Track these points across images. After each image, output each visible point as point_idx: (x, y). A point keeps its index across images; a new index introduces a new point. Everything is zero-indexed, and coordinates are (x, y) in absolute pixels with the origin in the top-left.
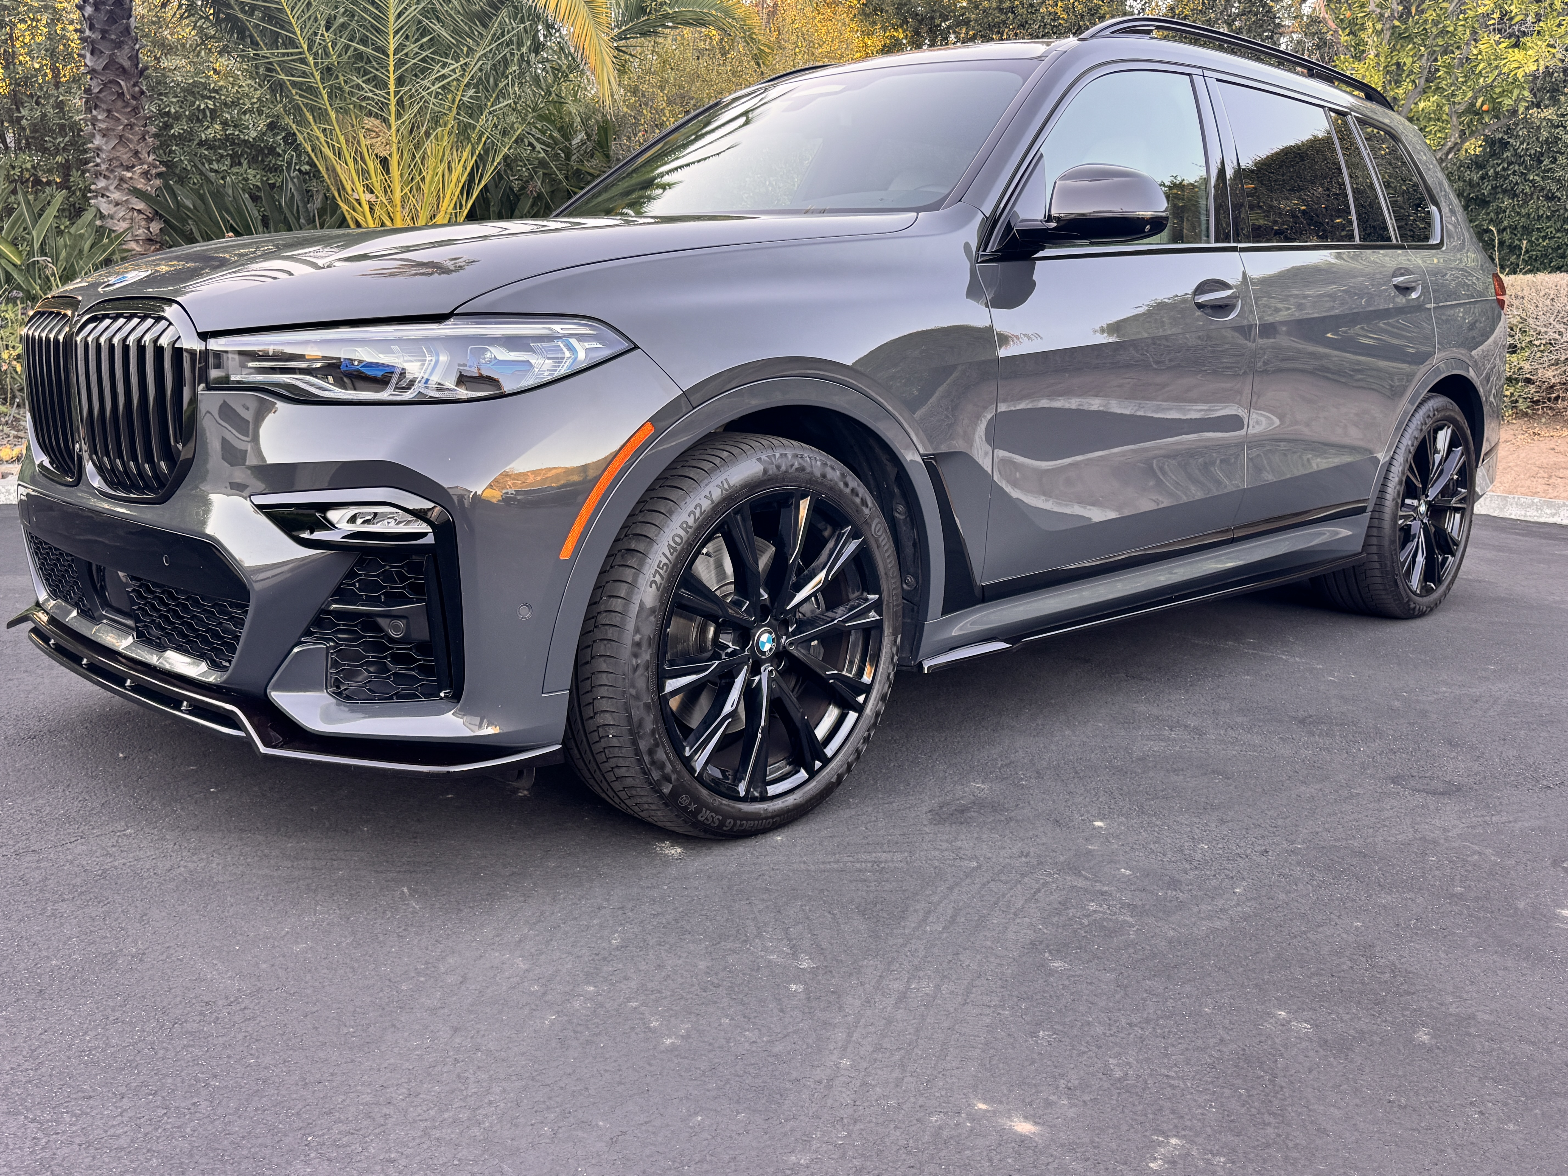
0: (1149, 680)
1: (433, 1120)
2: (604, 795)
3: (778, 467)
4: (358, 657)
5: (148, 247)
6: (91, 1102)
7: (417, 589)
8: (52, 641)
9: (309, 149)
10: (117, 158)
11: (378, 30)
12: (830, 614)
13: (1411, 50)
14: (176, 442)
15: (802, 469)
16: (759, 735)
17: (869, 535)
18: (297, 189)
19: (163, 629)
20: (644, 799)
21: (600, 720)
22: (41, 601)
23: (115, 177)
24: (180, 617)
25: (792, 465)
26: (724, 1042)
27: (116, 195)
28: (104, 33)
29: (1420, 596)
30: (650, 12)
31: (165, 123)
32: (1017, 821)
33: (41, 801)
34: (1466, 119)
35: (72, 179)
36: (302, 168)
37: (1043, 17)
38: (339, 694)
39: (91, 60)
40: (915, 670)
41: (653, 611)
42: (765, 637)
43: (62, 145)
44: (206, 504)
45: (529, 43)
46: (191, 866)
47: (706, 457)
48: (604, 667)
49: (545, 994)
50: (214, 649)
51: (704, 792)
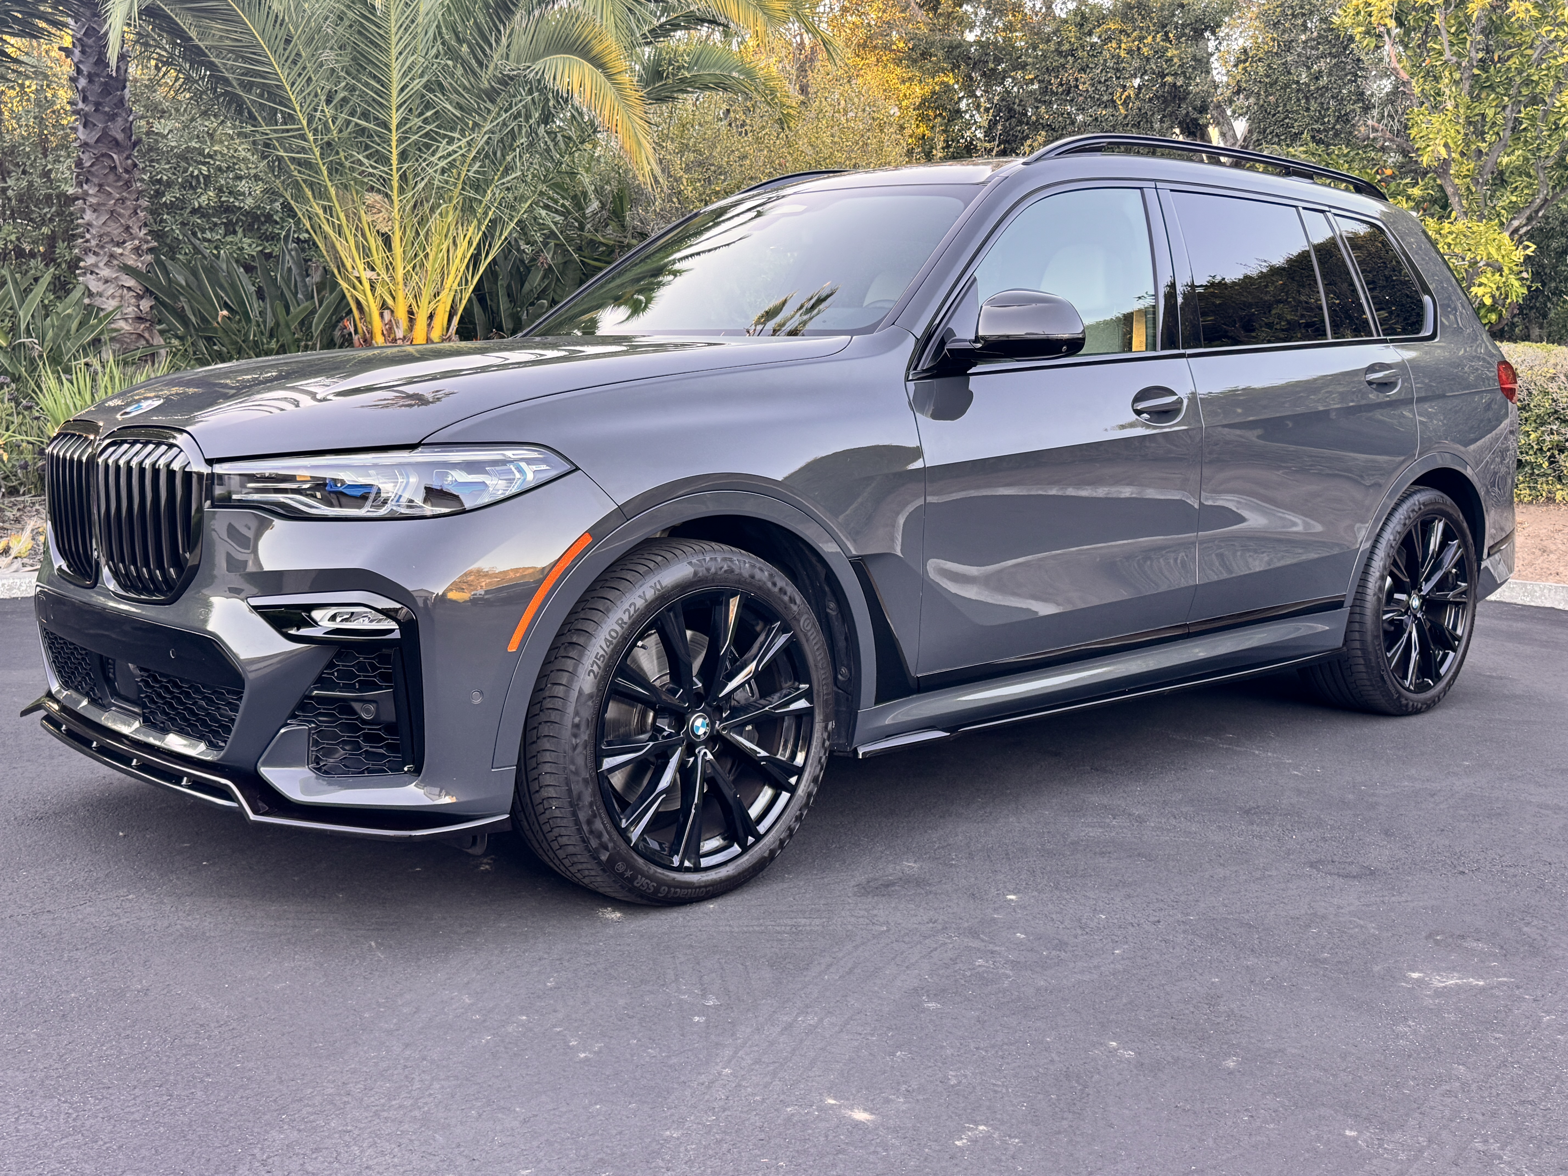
0: (1112, 772)
1: (383, 1105)
2: (551, 864)
3: (708, 570)
4: (336, 737)
5: (137, 325)
6: (110, 1091)
7: (385, 677)
8: (64, 727)
9: (308, 226)
10: (108, 234)
11: (381, 105)
12: (763, 702)
13: (1493, 100)
14: (184, 552)
15: (731, 571)
16: (693, 811)
17: (798, 630)
18: (294, 262)
19: (167, 714)
20: (585, 866)
21: (545, 793)
22: (53, 691)
23: (105, 253)
24: (183, 704)
25: (721, 568)
26: (628, 1056)
27: (106, 272)
28: (97, 105)
29: (1414, 692)
30: (667, 77)
31: (157, 191)
32: (936, 894)
33: (51, 872)
34: (1556, 174)
35: (58, 251)
36: (301, 237)
37: (1105, 61)
38: (319, 769)
39: (83, 134)
40: (851, 755)
41: (591, 696)
42: (699, 722)
43: (49, 216)
44: (208, 606)
45: (537, 115)
46: (187, 924)
47: (643, 561)
48: (547, 746)
49: (484, 1021)
50: (212, 731)
51: (640, 861)
